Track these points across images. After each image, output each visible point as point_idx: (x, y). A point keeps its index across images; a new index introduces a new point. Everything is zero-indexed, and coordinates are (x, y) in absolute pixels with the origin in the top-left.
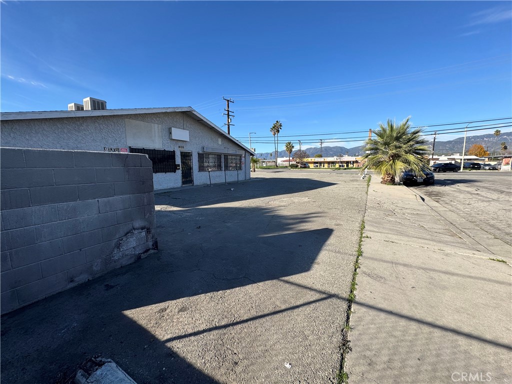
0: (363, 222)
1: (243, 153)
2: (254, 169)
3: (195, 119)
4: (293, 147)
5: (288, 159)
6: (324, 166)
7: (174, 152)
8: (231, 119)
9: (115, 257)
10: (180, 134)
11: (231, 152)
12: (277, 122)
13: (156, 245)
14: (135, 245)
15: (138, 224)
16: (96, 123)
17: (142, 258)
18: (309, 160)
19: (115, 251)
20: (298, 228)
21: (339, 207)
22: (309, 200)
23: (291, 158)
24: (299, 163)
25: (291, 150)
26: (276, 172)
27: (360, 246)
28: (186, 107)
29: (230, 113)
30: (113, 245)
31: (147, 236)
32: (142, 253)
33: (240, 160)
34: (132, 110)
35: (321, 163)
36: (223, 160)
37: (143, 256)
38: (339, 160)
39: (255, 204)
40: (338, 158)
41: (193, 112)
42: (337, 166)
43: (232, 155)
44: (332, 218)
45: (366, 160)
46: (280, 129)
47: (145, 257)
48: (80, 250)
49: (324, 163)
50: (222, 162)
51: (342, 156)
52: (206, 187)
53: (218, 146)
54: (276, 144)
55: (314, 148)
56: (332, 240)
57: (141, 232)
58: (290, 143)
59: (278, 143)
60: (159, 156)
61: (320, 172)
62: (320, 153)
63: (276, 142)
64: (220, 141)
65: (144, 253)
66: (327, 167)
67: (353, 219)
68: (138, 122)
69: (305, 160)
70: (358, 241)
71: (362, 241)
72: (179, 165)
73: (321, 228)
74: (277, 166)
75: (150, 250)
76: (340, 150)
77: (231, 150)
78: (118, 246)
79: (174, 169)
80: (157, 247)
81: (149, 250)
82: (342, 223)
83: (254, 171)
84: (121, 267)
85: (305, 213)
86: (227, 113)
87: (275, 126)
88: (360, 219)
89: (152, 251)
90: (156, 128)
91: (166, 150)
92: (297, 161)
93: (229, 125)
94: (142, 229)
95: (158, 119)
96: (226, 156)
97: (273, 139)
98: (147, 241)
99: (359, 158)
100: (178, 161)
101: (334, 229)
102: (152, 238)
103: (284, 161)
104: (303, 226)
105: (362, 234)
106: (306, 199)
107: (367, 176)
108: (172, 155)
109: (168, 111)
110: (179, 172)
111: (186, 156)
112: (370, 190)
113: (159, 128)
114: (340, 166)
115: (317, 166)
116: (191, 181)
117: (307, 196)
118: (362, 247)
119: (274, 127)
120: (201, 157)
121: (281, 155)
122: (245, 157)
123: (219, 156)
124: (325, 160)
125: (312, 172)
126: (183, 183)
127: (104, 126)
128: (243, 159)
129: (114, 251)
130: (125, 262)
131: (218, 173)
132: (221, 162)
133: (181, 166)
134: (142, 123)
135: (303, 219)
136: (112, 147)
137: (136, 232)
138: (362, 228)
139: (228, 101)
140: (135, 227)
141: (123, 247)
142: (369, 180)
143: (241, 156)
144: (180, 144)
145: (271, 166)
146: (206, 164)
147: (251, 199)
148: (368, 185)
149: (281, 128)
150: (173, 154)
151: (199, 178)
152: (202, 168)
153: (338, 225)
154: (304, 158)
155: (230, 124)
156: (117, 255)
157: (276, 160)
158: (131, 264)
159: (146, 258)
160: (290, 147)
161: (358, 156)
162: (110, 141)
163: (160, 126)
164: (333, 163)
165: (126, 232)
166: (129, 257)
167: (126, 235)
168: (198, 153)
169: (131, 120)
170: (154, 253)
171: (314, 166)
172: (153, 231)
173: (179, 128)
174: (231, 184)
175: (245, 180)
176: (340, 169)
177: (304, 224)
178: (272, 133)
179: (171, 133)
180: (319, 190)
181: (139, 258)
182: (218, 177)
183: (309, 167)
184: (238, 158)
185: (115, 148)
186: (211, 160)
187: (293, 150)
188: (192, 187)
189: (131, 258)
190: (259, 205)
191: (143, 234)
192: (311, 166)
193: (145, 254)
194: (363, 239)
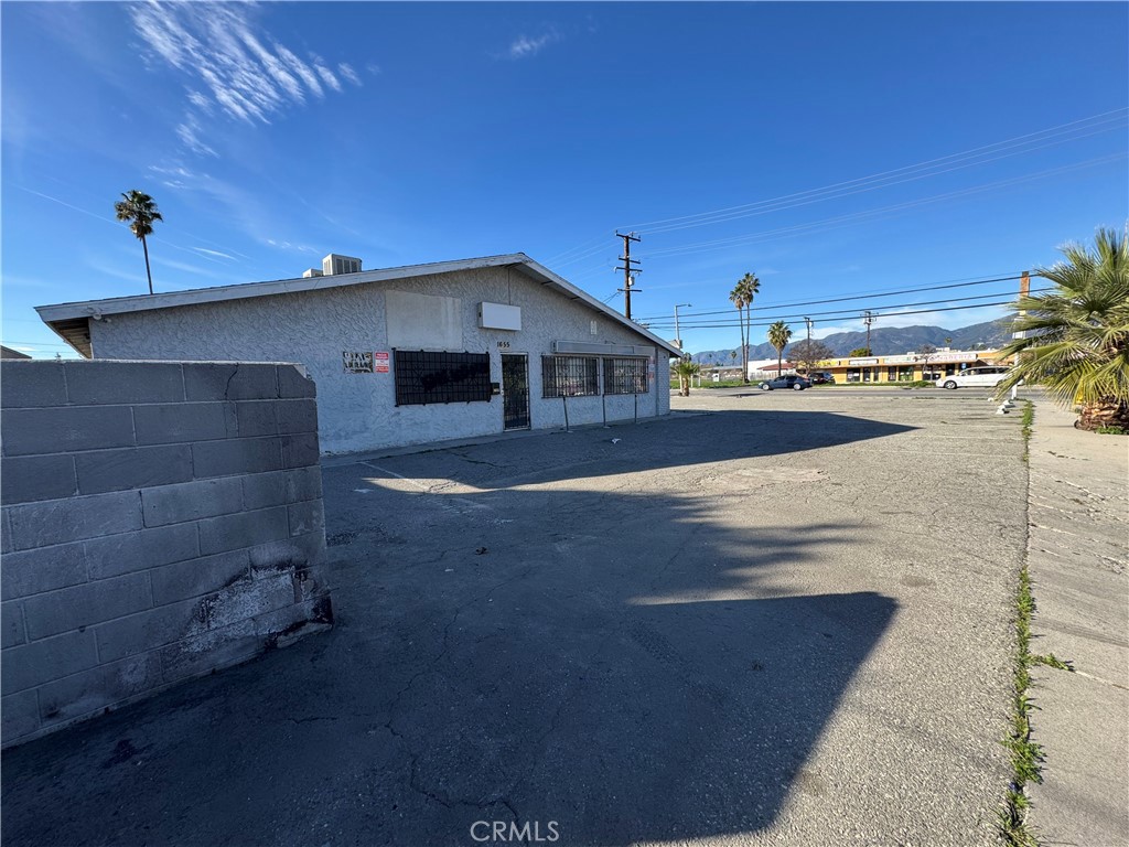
0: (1024, 578)
1: (650, 351)
2: (687, 389)
3: (537, 281)
4: (789, 333)
5: (776, 362)
6: (876, 378)
7: (487, 355)
8: (633, 278)
9: (195, 646)
10: (502, 315)
11: (619, 351)
12: (748, 275)
13: (324, 610)
14: (258, 612)
15: (267, 552)
16: (329, 303)
17: (279, 645)
18: (834, 363)
19: (195, 629)
20: (767, 583)
21: (923, 508)
22: (821, 477)
23: (783, 361)
24: (804, 371)
25: (784, 342)
26: (742, 395)
27: (1022, 709)
28: (511, 255)
29: (632, 266)
30: (188, 612)
31: (296, 587)
32: (279, 634)
33: (645, 368)
34: (397, 269)
35: (867, 370)
36: (600, 371)
37: (283, 641)
38: (923, 361)
39: (660, 483)
40: (919, 356)
41: (528, 264)
42: (918, 376)
43: (623, 358)
44: (895, 551)
45: (1016, 358)
46: (754, 293)
47: (288, 643)
48: (82, 629)
49: (877, 369)
50: (600, 374)
51: (935, 351)
52: (560, 433)
53: (591, 338)
54: (745, 328)
55: (850, 334)
56: (888, 657)
57: (278, 576)
58: (780, 325)
59: (748, 325)
60: (455, 367)
61: (865, 394)
62: (867, 344)
63: (745, 322)
64: (594, 326)
65: (286, 632)
66: (886, 380)
67: (980, 562)
68: (411, 295)
69: (822, 364)
70: (1012, 681)
71: (1026, 682)
72: (497, 385)
73: (848, 591)
74: (747, 381)
75: (308, 624)
76: (926, 337)
77: (621, 346)
78: (203, 615)
79: (486, 392)
80: (329, 614)
81: (303, 623)
82: (932, 575)
83: (687, 394)
84: (214, 672)
85: (800, 523)
86: (624, 264)
87: (742, 286)
88: (1008, 561)
89: (313, 627)
90: (450, 307)
91: (471, 352)
92: (800, 367)
93: (628, 292)
94: (281, 566)
95: (453, 285)
96: (609, 363)
97: (737, 315)
98: (297, 600)
99: (990, 356)
100: (496, 374)
101: (902, 600)
102: (314, 590)
103: (766, 369)
104: (786, 573)
105: (1023, 642)
106: (812, 475)
107: (1020, 405)
108: (482, 363)
109: (472, 266)
110: (498, 401)
111: (514, 365)
112: (1037, 452)
113: (457, 305)
114: (926, 377)
115: (858, 379)
116: (526, 421)
117: (817, 466)
118: (1034, 717)
119: (739, 290)
120: (548, 365)
121: (760, 353)
122: (656, 362)
123: (591, 363)
124: (881, 364)
125: (840, 393)
126: (508, 424)
127: (344, 307)
128: (652, 366)
129: (188, 629)
130: (223, 659)
131: (590, 401)
132: (595, 375)
133: (502, 387)
134: (420, 296)
135: (787, 547)
136: (358, 350)
137: (262, 575)
138: (1024, 607)
139: (627, 238)
140: (259, 563)
141: (220, 618)
142: (1029, 418)
143: (645, 360)
144: (501, 338)
145: (731, 381)
146: (559, 382)
147: (654, 468)
148: (1027, 434)
149: (756, 291)
150: (484, 361)
151: (544, 413)
152: (549, 391)
153: (917, 583)
154: (820, 359)
155: (631, 288)
156: (198, 640)
157: (746, 365)
158: (242, 665)
159: (290, 646)
160: (780, 334)
161: (984, 348)
162: (356, 338)
163: (457, 300)
164: (904, 368)
165: (228, 577)
166: (239, 644)
167: (228, 584)
168: (542, 357)
169: (397, 292)
170: (319, 633)
171: (848, 380)
172: (315, 572)
173: (499, 303)
174: (616, 427)
175: (657, 416)
176: (925, 385)
177: (790, 567)
178: (735, 303)
179: (480, 315)
180: (857, 446)
181: (270, 645)
182: (587, 410)
183: (832, 382)
184: (640, 364)
185: (364, 351)
186: (572, 371)
187: (790, 341)
188: (528, 434)
189: (244, 647)
190: (670, 487)
191: (285, 580)
192: (840, 378)
193: (291, 634)
194: (1033, 672)
